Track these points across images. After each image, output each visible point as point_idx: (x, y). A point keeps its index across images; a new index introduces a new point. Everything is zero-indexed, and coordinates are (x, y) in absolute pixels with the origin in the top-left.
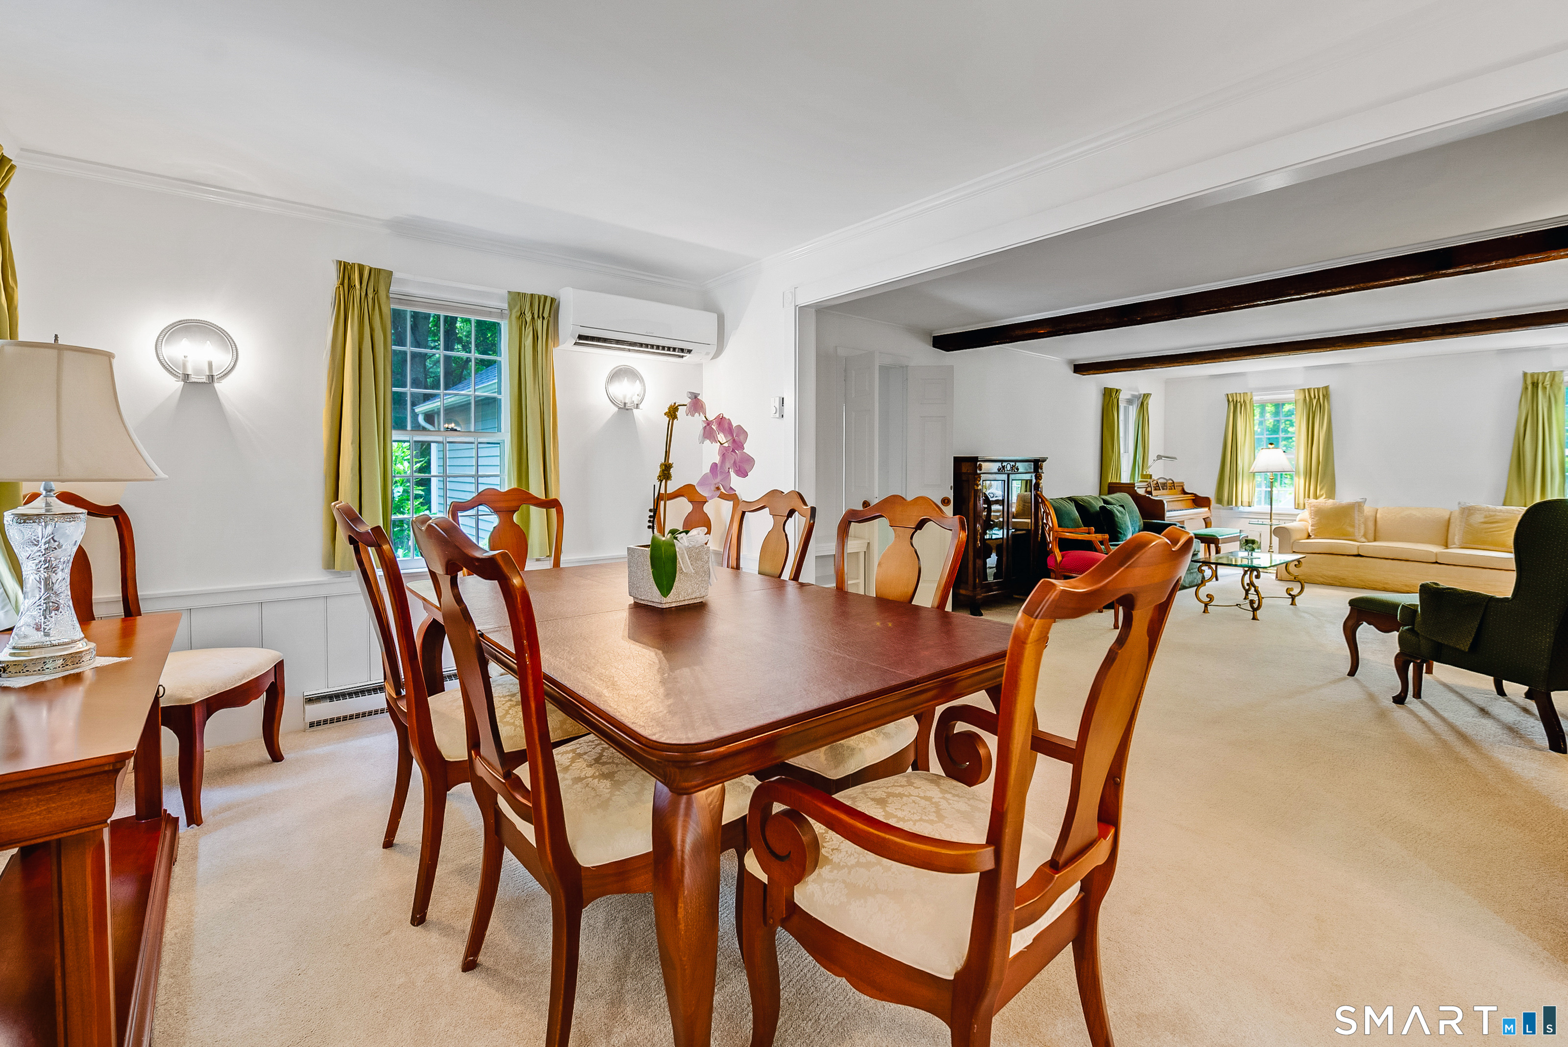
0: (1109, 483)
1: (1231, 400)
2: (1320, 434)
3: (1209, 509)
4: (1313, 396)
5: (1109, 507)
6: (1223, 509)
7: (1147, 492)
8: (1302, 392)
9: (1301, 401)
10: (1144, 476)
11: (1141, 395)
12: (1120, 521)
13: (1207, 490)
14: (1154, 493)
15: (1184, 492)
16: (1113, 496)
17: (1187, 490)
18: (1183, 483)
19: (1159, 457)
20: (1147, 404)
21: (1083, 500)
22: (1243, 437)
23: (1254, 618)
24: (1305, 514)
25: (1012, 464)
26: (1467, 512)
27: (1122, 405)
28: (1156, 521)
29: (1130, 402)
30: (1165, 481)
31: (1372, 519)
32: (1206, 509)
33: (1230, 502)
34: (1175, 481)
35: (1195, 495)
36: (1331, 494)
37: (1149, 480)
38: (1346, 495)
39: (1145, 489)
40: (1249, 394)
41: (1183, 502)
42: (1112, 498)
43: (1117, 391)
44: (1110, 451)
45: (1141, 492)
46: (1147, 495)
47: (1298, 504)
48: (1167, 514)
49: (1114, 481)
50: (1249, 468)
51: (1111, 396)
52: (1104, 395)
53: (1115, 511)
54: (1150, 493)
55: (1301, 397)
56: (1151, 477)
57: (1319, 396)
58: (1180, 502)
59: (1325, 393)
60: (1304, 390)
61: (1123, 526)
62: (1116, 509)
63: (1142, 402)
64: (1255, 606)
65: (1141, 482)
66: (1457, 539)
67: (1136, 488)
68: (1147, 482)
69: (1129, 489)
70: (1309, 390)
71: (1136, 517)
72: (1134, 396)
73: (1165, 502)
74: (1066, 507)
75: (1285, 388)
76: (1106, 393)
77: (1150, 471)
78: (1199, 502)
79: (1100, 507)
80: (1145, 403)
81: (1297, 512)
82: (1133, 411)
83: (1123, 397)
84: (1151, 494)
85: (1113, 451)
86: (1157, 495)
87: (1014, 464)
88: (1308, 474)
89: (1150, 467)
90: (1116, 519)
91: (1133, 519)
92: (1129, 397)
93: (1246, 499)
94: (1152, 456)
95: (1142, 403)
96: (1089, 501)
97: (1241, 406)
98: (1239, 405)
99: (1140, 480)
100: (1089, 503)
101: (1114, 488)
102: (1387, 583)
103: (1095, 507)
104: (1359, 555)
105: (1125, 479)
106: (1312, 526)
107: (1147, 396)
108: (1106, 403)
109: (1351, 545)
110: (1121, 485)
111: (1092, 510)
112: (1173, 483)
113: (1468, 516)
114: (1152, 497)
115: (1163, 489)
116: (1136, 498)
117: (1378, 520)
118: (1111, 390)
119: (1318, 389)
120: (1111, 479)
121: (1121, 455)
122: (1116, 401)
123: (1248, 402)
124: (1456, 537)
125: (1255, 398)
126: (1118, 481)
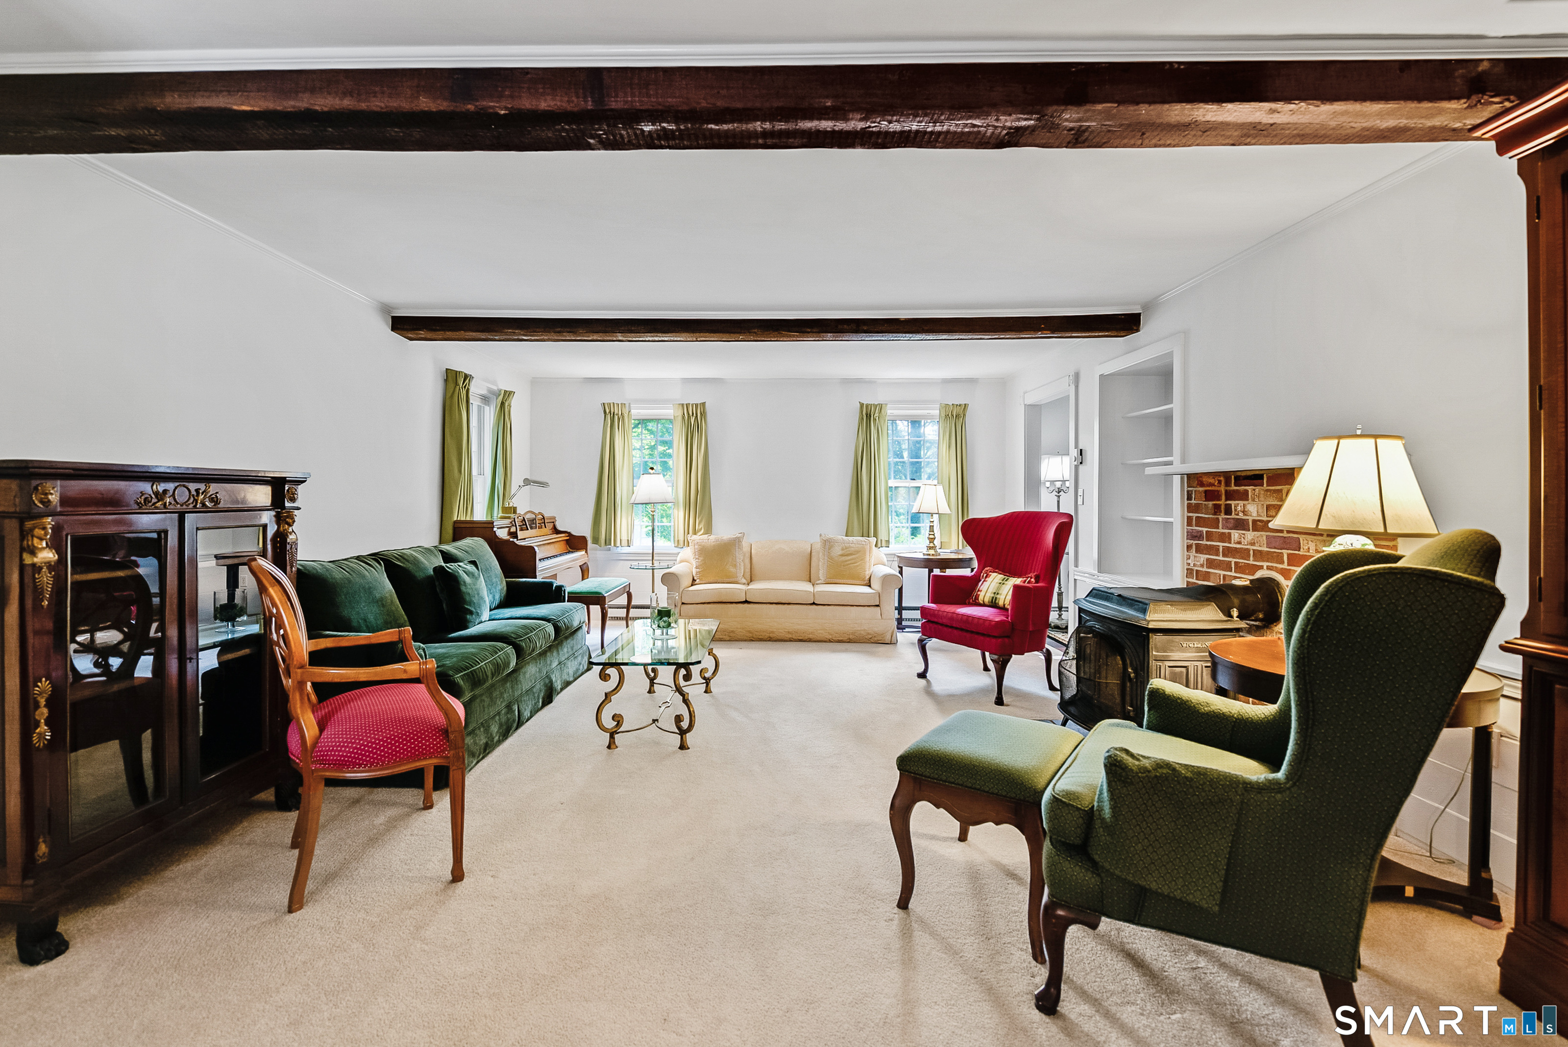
0: (455, 522)
1: (608, 411)
2: (698, 459)
3: (586, 552)
4: (691, 414)
5: (452, 566)
6: (600, 550)
7: (510, 533)
8: (681, 406)
9: (680, 418)
10: (506, 510)
11: (500, 391)
12: (470, 591)
13: (582, 528)
14: (520, 534)
15: (556, 531)
16: (460, 543)
17: (560, 528)
18: (554, 518)
19: (527, 482)
20: (510, 406)
21: (402, 557)
22: (621, 460)
23: (683, 747)
24: (687, 553)
25: (193, 486)
26: (828, 544)
27: (475, 402)
28: (524, 580)
29: (485, 399)
30: (534, 516)
31: (748, 555)
32: (583, 552)
33: (607, 542)
34: (546, 516)
35: (569, 534)
36: (708, 530)
37: (512, 515)
38: (723, 531)
39: (507, 529)
40: (627, 405)
41: (557, 545)
42: (457, 548)
43: (466, 376)
44: (456, 471)
45: (502, 534)
46: (511, 540)
47: (678, 541)
48: (540, 565)
49: (463, 519)
50: (629, 498)
51: (457, 384)
52: (446, 381)
53: (461, 572)
54: (514, 535)
55: (680, 413)
56: (515, 512)
57: (696, 414)
58: (552, 546)
59: (702, 411)
60: (683, 405)
61: (475, 600)
62: (461, 569)
63: (504, 401)
64: (685, 724)
65: (502, 518)
66: (822, 574)
67: (495, 529)
68: (509, 518)
69: (484, 530)
70: (687, 405)
71: (496, 575)
72: (491, 391)
73: (536, 548)
74: (364, 577)
75: (665, 401)
76: (450, 378)
77: (514, 503)
78: (574, 543)
79: (435, 569)
80: (507, 404)
81: (677, 550)
82: (490, 413)
83: (476, 389)
84: (516, 537)
85: (460, 471)
86: (526, 538)
87: (202, 487)
88: (688, 504)
89: (514, 495)
90: (463, 588)
91: (491, 581)
92: (484, 392)
93: (624, 538)
94: (516, 480)
95: (503, 404)
96: (415, 558)
97: (619, 419)
98: (616, 417)
99: (501, 514)
100: (416, 562)
101: (461, 530)
102: (772, 632)
103: (425, 569)
104: (746, 602)
105: (480, 514)
106: (697, 568)
107: (508, 394)
108: (449, 395)
109: (738, 589)
110: (475, 525)
111: (420, 575)
112: (544, 518)
113: (829, 549)
114: (518, 543)
115: (532, 528)
116: (497, 545)
117: (753, 556)
118: (457, 373)
119: (697, 405)
120: (459, 515)
121: (474, 478)
122: (465, 392)
123: (626, 416)
124: (821, 572)
125: (633, 411)
126: (468, 519)
